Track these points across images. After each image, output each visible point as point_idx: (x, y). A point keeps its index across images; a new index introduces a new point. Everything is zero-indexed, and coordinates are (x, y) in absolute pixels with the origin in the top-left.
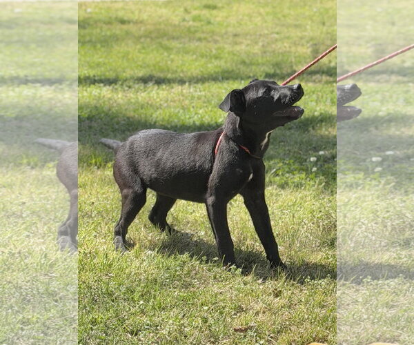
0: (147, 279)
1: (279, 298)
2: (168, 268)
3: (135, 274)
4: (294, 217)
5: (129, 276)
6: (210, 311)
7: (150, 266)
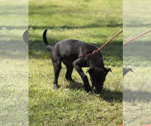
0: (65, 99)
1: (113, 106)
2: (73, 96)
3: (61, 97)
4: (118, 77)
5: (59, 98)
6: (88, 111)
7: (66, 94)
